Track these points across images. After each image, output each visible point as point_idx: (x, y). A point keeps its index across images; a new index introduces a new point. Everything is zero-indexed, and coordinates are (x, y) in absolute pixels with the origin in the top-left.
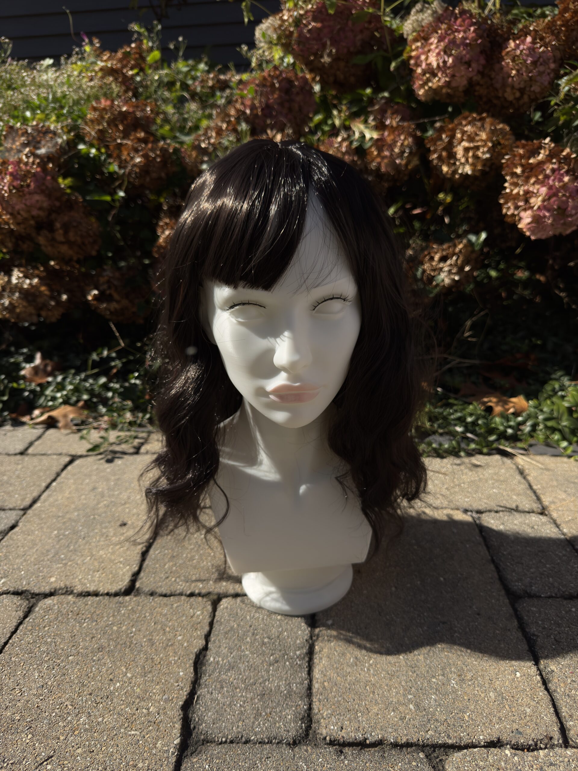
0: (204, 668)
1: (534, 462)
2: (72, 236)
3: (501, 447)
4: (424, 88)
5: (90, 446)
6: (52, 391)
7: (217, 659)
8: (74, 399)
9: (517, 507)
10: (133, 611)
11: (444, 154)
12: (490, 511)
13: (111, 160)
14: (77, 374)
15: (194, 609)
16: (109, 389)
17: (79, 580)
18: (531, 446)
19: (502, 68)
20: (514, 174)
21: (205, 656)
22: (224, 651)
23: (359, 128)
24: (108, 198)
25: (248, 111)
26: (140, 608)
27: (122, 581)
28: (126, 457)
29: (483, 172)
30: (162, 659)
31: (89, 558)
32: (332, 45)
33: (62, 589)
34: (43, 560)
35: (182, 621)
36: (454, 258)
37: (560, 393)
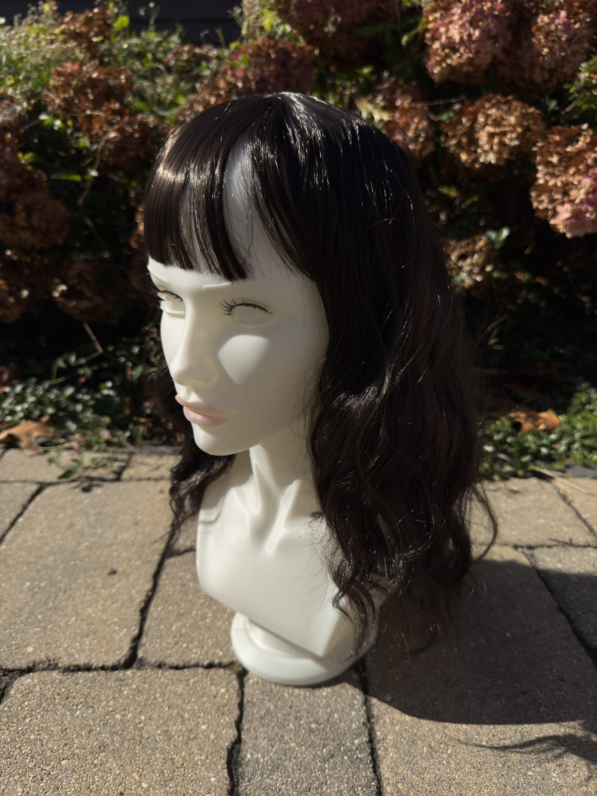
0: (240, 770)
1: (577, 487)
2: (35, 220)
3: (538, 469)
4: (441, 65)
5: (61, 472)
6: (11, 404)
7: (255, 756)
8: (37, 413)
9: (571, 540)
10: (139, 691)
11: (464, 140)
12: (542, 546)
13: (80, 135)
14: (39, 383)
15: (216, 686)
16: (77, 401)
17: (65, 649)
18: (568, 467)
19: (532, 45)
20: (548, 164)
21: (239, 752)
22: (263, 744)
23: (366, 109)
24: (77, 178)
25: (240, 85)
26: (147, 686)
27: (120, 649)
28: (106, 484)
29: (509, 162)
30: (184, 759)
31: (74, 618)
32: (336, 12)
33: (43, 662)
34: (15, 623)
35: (204, 703)
36: (476, 256)
37: (588, 407)
